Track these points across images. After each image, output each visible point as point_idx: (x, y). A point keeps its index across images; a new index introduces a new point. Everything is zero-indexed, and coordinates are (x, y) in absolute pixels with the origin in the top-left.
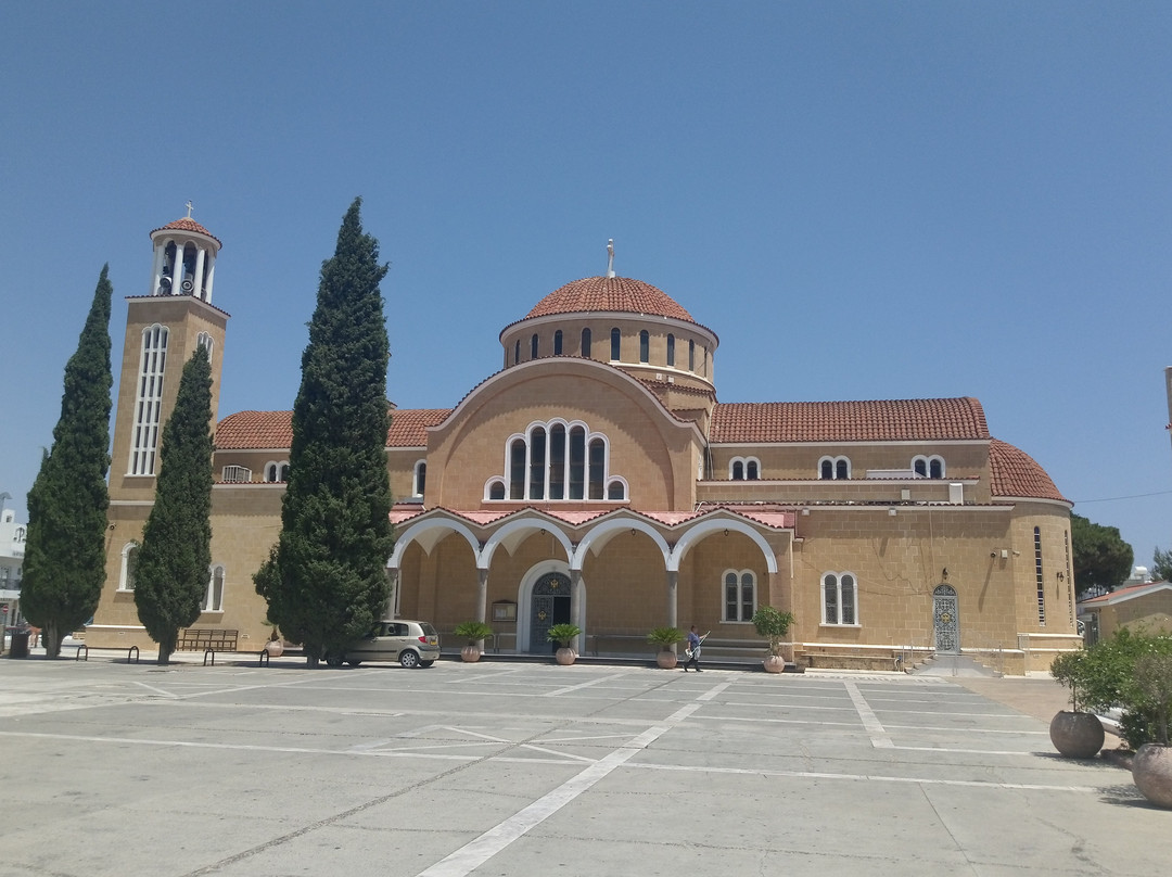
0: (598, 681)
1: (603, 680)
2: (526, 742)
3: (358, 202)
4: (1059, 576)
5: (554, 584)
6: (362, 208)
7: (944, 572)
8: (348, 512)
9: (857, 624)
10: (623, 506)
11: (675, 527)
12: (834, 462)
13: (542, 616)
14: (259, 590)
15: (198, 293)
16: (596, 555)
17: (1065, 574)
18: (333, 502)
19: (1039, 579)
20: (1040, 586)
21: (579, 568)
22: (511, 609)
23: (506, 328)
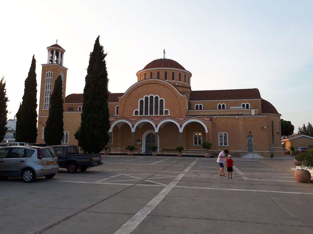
0: (163, 160)
1: (164, 160)
2: (146, 179)
3: (99, 37)
4: (278, 133)
5: (151, 136)
6: (100, 38)
7: (250, 132)
8: (98, 118)
9: (228, 145)
10: (169, 116)
11: (182, 121)
12: (222, 105)
13: (148, 144)
14: (76, 138)
15: (59, 63)
16: (162, 129)
17: (279, 133)
18: (94, 115)
19: (273, 134)
20: (273, 136)
21: (157, 132)
22: (140, 142)
23: (138, 72)
